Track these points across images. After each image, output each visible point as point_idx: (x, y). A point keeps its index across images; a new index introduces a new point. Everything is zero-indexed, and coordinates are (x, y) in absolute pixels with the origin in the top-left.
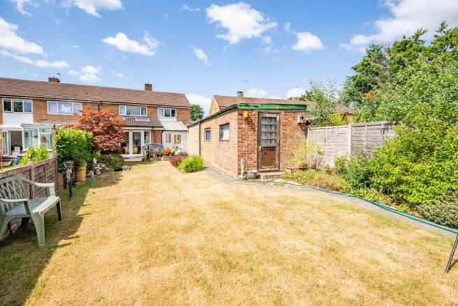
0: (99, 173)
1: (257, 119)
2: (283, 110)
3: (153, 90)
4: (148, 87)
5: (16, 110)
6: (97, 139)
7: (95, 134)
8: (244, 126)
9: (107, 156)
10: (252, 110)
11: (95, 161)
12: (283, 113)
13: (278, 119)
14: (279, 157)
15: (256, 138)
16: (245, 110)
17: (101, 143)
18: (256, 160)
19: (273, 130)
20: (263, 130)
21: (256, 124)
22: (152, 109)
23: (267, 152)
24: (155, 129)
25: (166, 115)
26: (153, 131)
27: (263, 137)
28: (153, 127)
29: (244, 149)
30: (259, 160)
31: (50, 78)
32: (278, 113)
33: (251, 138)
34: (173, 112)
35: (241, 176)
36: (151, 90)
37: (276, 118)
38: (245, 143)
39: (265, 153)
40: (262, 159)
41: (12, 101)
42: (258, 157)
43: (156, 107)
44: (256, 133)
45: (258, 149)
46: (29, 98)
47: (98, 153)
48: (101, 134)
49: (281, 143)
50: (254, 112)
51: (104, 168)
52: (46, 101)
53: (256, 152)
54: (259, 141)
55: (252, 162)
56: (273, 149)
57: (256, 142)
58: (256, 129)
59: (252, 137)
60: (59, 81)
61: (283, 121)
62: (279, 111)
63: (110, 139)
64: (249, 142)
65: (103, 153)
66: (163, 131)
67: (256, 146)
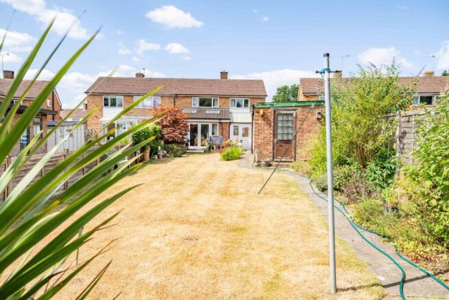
0: (161, 157)
1: (273, 117)
2: (300, 106)
3: (228, 78)
4: (224, 75)
5: (112, 105)
6: (165, 131)
7: (164, 127)
8: (260, 122)
9: (170, 146)
10: (268, 108)
11: (159, 148)
12: (300, 109)
13: (294, 115)
14: (295, 149)
15: (272, 132)
16: (262, 108)
17: (167, 134)
18: (271, 151)
19: (290, 124)
20: (280, 125)
21: (272, 120)
22: (223, 100)
23: (283, 144)
24: (222, 121)
25: (239, 105)
26: (221, 123)
27: (280, 131)
28: (220, 119)
29: (260, 141)
30: (275, 151)
31: (137, 74)
32: (295, 110)
33: (266, 132)
34: (246, 102)
35: (256, 164)
36: (226, 78)
37: (292, 114)
38: (262, 136)
39: (281, 146)
40: (277, 150)
41: (109, 97)
42: (273, 148)
43: (227, 97)
44: (272, 128)
45: (273, 141)
46: (121, 94)
47: (162, 143)
48: (169, 127)
49: (297, 137)
50: (269, 110)
51: (165, 154)
52: (132, 96)
53: (271, 143)
54: (275, 135)
55: (268, 152)
56: (288, 142)
57: (272, 136)
58: (272, 124)
59: (268, 131)
60: (144, 76)
61: (300, 117)
62: (296, 108)
63: (174, 131)
64: (265, 136)
65: (167, 142)
66: (230, 123)
67: (272, 139)
